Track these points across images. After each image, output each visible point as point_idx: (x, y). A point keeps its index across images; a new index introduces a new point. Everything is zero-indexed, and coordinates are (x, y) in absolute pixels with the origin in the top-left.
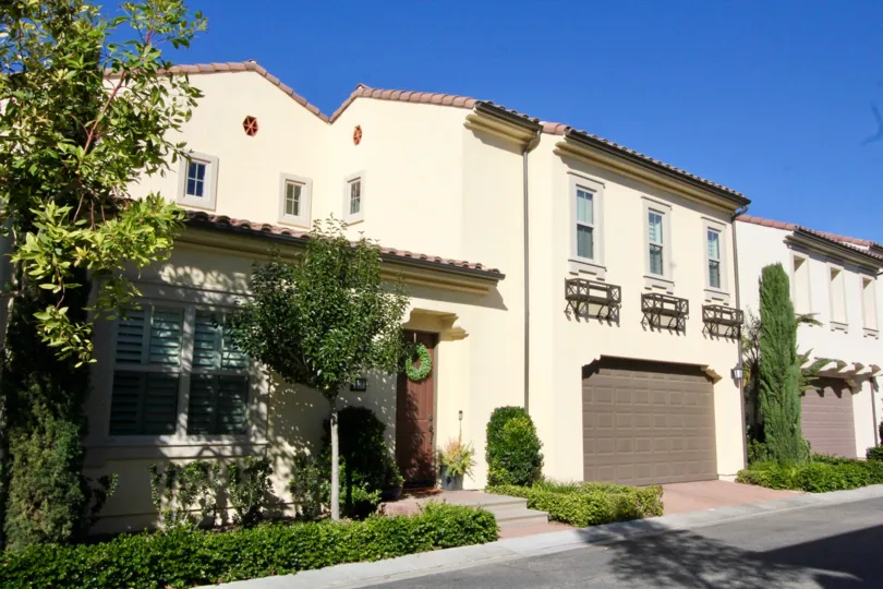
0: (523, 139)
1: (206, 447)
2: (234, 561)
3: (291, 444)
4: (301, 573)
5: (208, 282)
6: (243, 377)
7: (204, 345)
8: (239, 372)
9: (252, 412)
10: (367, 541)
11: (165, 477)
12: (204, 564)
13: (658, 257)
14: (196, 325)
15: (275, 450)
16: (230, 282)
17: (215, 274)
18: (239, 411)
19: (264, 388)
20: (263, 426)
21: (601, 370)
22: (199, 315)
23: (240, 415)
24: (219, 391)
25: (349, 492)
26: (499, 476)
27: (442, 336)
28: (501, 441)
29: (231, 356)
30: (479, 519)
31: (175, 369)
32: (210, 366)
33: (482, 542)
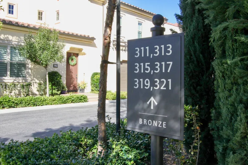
0: (103, 2)
1: (15, 80)
2: (21, 103)
3: (38, 80)
4: (38, 107)
5: (14, 39)
6: (24, 63)
7: (13, 55)
8: (23, 62)
9: (27, 72)
10: (54, 100)
11: (4, 86)
12: (13, 103)
13: (141, 34)
14: (11, 50)
15: (33, 81)
16: (20, 39)
17: (15, 37)
18: (24, 72)
19: (30, 66)
20: (30, 75)
21: (123, 64)
22: (11, 47)
23: (24, 73)
24: (18, 67)
25: (52, 91)
26: (93, 89)
27: (79, 54)
28: (94, 81)
29: (21, 58)
30: (83, 97)
31: (6, 61)
32: (15, 60)
33: (84, 102)
